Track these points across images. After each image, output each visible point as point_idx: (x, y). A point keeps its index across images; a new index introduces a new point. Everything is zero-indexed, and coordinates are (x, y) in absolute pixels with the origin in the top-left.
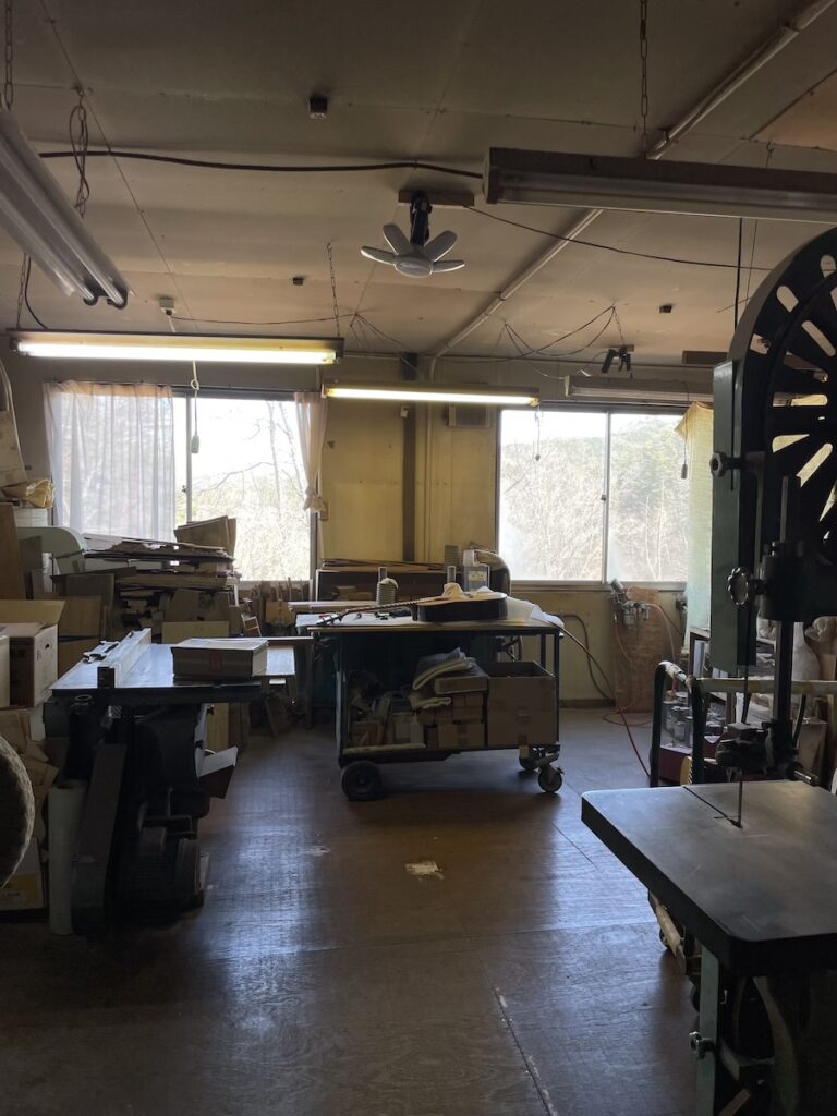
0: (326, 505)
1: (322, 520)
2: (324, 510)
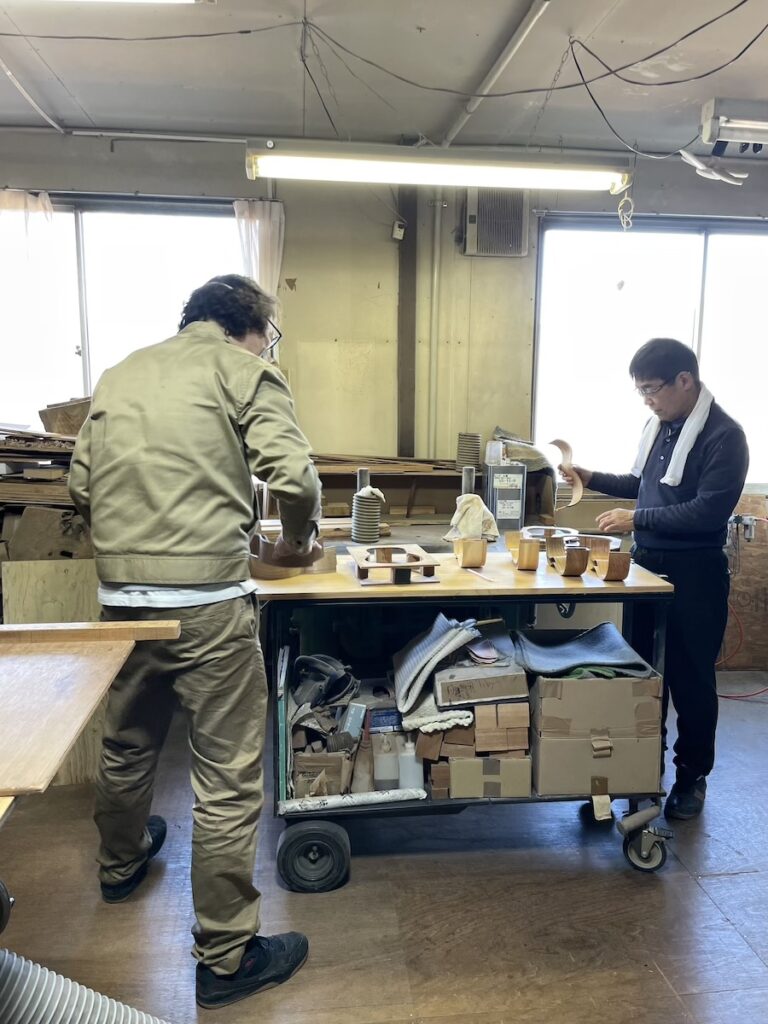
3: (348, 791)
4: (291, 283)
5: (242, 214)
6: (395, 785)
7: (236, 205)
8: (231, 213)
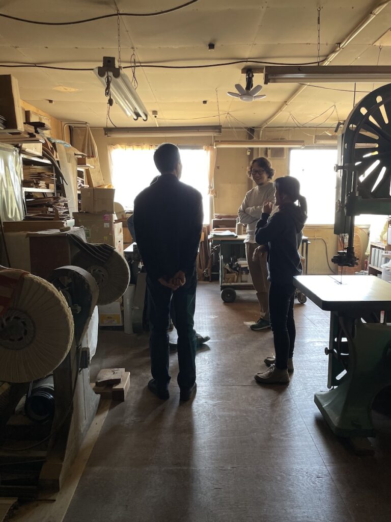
0: (216, 193)
1: (214, 199)
3: (237, 282)
4: (218, 167)
5: (206, 150)
6: (246, 282)
7: (204, 147)
8: (202, 149)
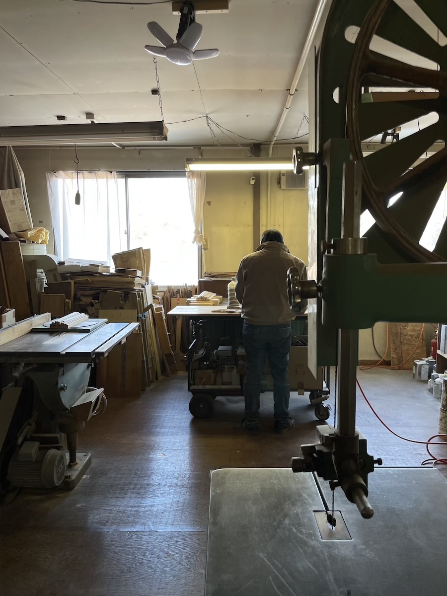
0: (206, 241)
1: (205, 249)
2: (205, 243)
3: (215, 384)
4: (209, 203)
5: (189, 177)
6: (230, 384)
7: (187, 173)
